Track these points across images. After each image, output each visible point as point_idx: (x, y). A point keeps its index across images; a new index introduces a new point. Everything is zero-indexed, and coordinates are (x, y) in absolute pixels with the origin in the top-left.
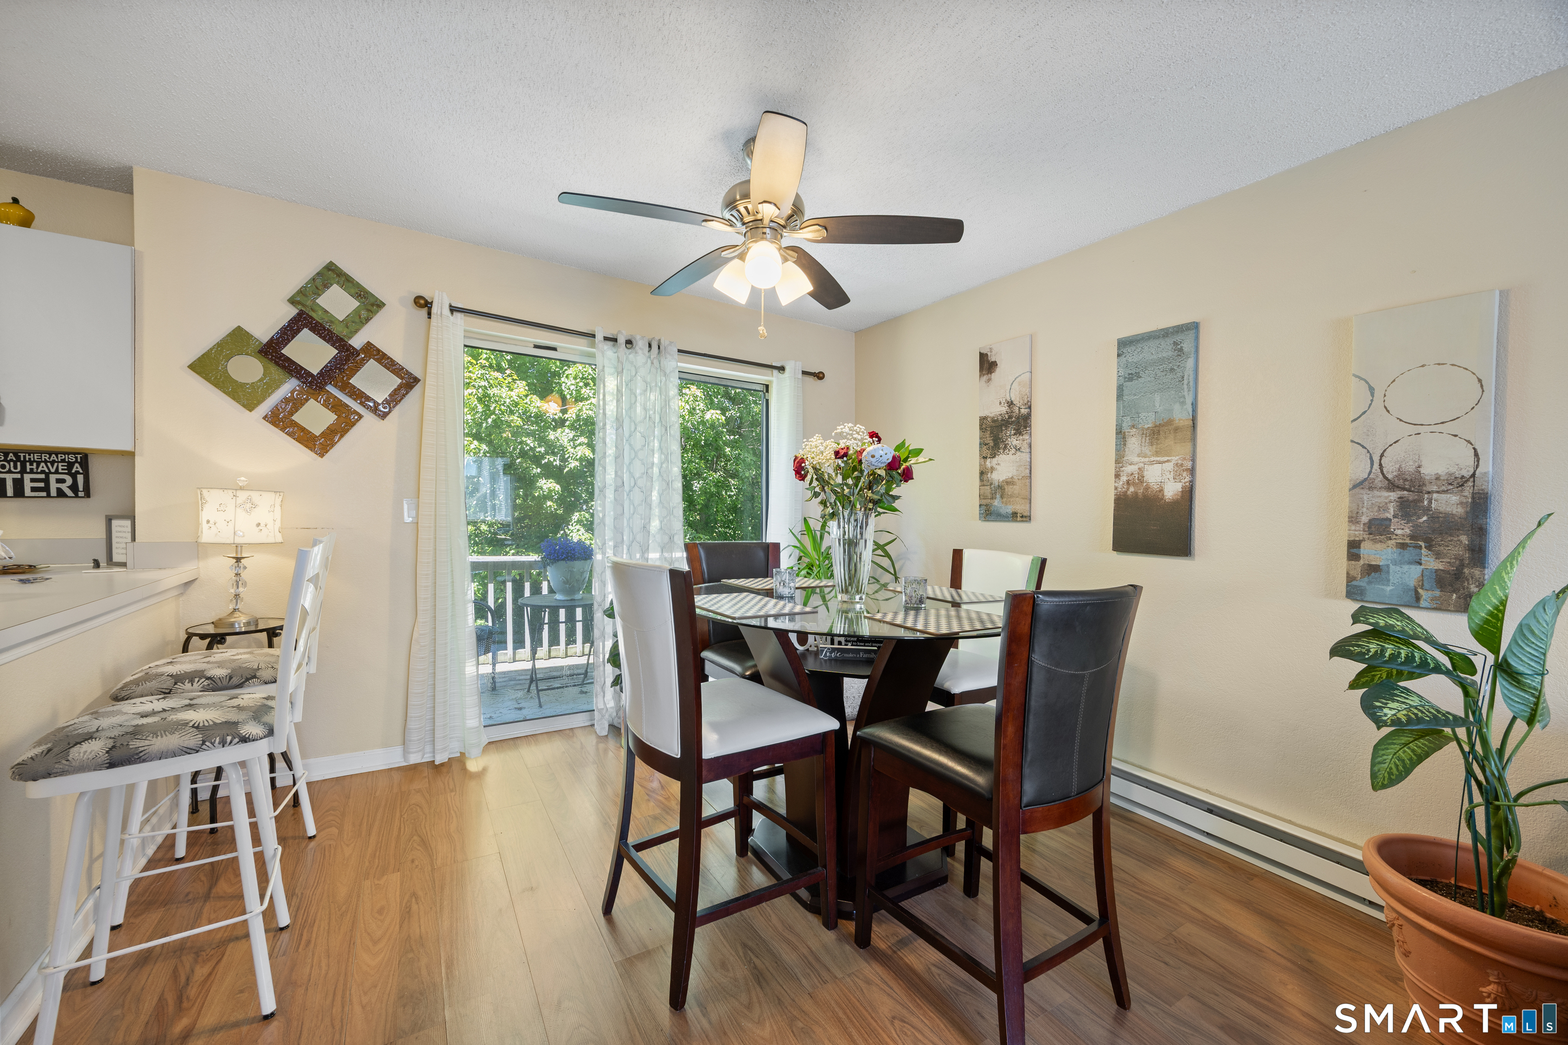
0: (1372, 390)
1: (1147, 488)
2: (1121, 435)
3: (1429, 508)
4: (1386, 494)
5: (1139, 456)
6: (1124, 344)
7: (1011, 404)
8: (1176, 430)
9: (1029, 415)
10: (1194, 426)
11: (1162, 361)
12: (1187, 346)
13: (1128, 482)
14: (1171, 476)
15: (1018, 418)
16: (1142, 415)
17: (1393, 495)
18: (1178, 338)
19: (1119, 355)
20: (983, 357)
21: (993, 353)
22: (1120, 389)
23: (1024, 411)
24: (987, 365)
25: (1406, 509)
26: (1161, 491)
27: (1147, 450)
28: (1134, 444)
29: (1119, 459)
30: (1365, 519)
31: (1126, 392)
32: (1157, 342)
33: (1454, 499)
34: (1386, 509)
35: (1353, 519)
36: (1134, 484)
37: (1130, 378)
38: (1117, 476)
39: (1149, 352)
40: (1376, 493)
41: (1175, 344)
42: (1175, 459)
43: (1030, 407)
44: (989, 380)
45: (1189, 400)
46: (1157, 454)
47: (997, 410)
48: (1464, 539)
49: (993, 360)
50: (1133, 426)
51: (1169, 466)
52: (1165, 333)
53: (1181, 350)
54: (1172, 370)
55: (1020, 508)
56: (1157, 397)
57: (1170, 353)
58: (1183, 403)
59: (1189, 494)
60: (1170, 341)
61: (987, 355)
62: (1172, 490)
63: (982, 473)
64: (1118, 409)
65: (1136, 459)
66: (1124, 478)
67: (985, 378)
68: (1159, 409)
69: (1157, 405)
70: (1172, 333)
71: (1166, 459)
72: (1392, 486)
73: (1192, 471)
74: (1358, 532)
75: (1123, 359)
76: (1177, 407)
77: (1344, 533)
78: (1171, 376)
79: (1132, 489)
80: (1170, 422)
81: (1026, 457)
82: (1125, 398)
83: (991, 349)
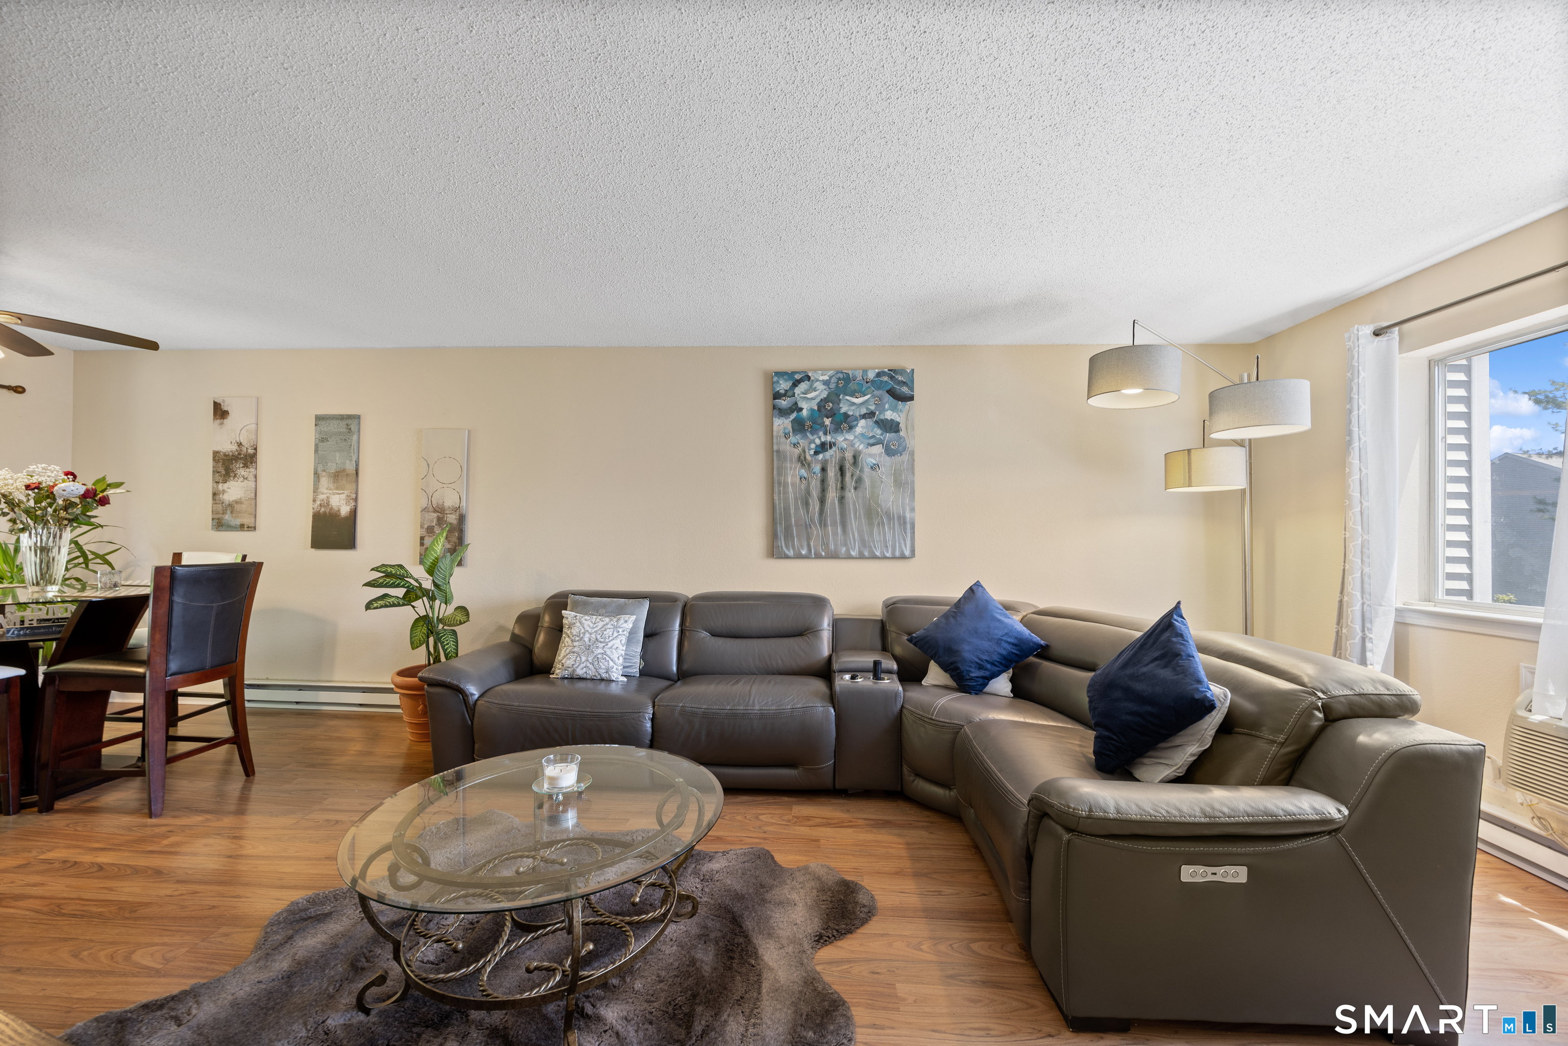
0: (428, 465)
1: (331, 509)
2: (316, 473)
3: (446, 521)
4: (433, 514)
5: (327, 489)
6: (319, 419)
7: (240, 444)
8: (347, 475)
9: (255, 455)
10: (357, 474)
11: (340, 433)
12: (354, 427)
13: (320, 505)
14: (344, 502)
15: (246, 456)
16: (329, 464)
17: (435, 515)
18: (349, 422)
19: (316, 425)
20: (217, 406)
21: (226, 404)
22: (316, 446)
23: (251, 451)
24: (220, 412)
25: (440, 521)
26: (339, 511)
27: (331, 486)
28: (324, 481)
29: (316, 490)
30: (426, 526)
31: (320, 449)
32: (338, 422)
33: (454, 517)
34: (433, 522)
35: (422, 527)
36: (324, 506)
37: (323, 440)
38: (314, 501)
39: (333, 427)
40: (430, 514)
41: (347, 425)
42: (346, 492)
43: (256, 449)
44: (222, 424)
45: (354, 459)
46: (337, 488)
47: (228, 447)
48: (456, 534)
49: (226, 409)
50: (324, 471)
51: (343, 496)
52: (342, 418)
53: (350, 429)
54: (345, 440)
55: (247, 521)
56: (337, 455)
57: (345, 430)
58: (351, 460)
59: (354, 513)
60: (344, 422)
61: (220, 404)
62: (345, 510)
63: (214, 494)
64: (315, 458)
65: (325, 491)
66: (318, 503)
67: (218, 421)
68: (339, 462)
69: (337, 459)
70: (346, 419)
71: (342, 492)
72: (435, 511)
73: (356, 500)
74: (424, 533)
75: (318, 427)
76: (348, 462)
77: (419, 533)
78: (345, 443)
79: (323, 509)
80: (344, 470)
81: (253, 485)
82: (319, 452)
83: (224, 401)
